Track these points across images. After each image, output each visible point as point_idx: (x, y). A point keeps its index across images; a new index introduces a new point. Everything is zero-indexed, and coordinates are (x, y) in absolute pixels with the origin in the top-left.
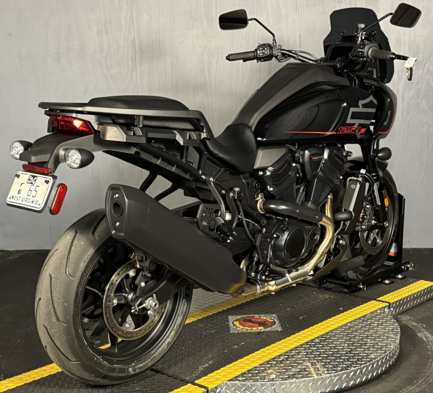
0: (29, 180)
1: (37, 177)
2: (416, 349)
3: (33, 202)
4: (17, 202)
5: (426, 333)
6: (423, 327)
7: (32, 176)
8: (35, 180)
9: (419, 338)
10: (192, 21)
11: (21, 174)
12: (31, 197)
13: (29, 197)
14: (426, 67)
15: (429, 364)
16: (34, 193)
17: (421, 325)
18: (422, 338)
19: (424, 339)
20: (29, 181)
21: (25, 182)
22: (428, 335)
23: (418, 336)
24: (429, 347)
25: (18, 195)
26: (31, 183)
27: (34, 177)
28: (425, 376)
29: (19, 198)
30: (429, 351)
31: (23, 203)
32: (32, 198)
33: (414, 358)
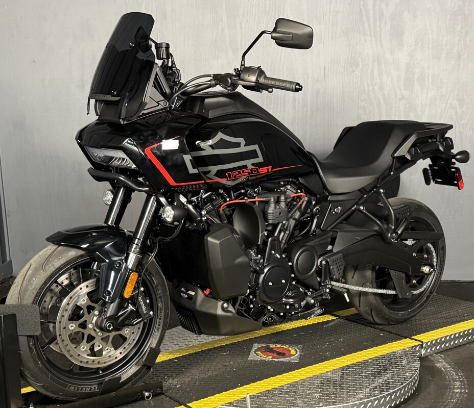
2: (435, 379)
5: (444, 363)
6: (441, 357)
9: (437, 368)
10: (217, 51)
14: (449, 101)
15: (447, 394)
17: (439, 356)
18: (441, 368)
19: (443, 369)
22: (447, 365)
23: (436, 366)
24: (447, 377)
28: (443, 405)
30: (447, 381)
33: (432, 388)
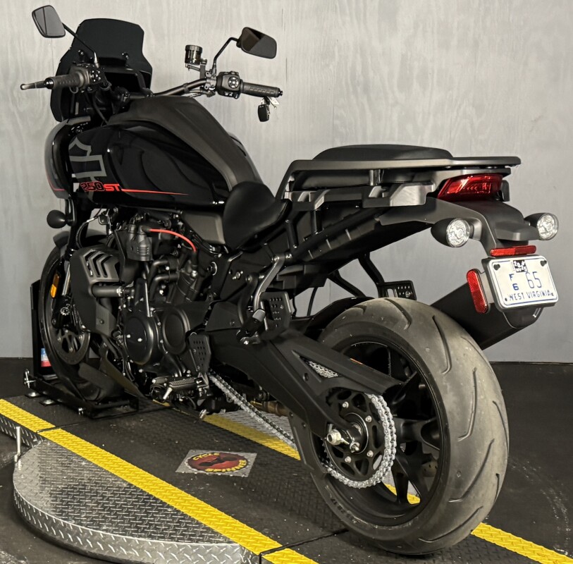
0: (516, 267)
1: (524, 260)
3: (544, 294)
4: (522, 300)
7: (517, 261)
8: (525, 265)
11: (500, 264)
12: (536, 289)
13: (535, 290)
16: (537, 283)
20: (518, 270)
21: (515, 272)
25: (517, 292)
26: (523, 271)
27: (520, 262)
29: (520, 295)
31: (531, 299)
32: (539, 290)
